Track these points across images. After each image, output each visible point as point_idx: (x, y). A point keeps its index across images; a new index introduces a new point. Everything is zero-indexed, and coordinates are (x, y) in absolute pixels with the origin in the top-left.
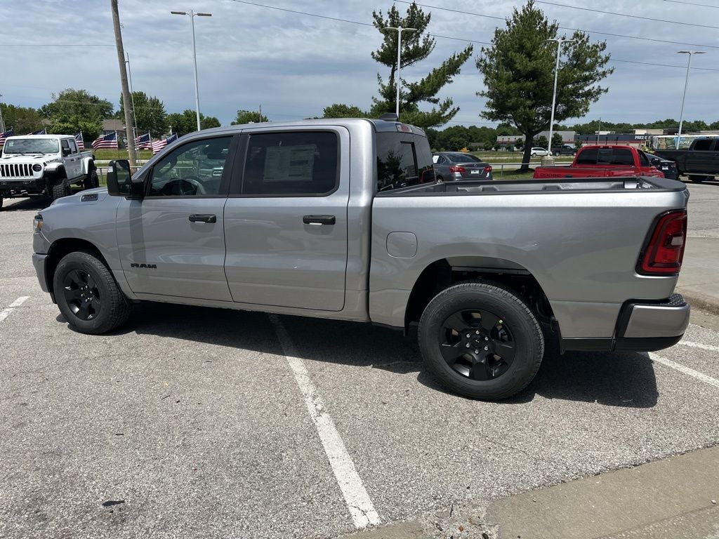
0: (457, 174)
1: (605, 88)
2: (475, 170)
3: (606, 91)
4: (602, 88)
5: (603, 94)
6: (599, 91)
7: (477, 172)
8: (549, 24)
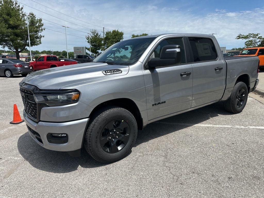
0: (19, 68)
1: (43, 36)
2: (26, 66)
3: (44, 37)
4: (41, 35)
5: (43, 37)
6: (41, 37)
7: (27, 67)
8: (20, 7)
